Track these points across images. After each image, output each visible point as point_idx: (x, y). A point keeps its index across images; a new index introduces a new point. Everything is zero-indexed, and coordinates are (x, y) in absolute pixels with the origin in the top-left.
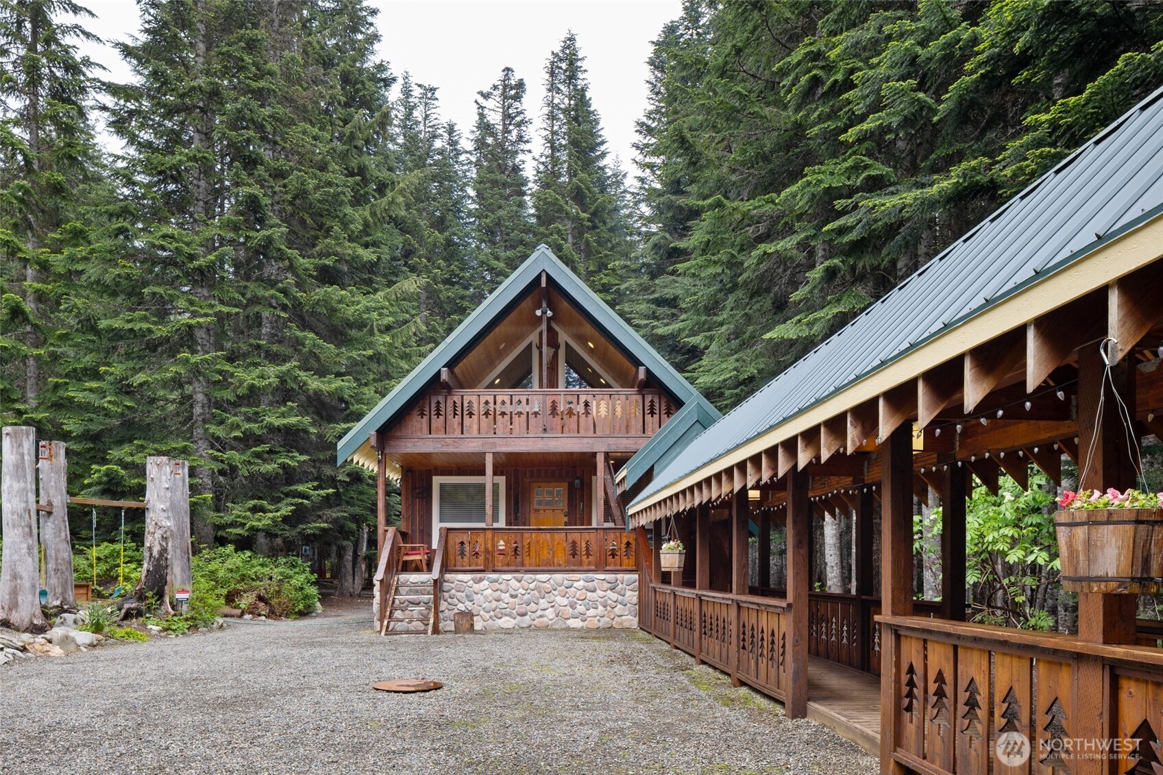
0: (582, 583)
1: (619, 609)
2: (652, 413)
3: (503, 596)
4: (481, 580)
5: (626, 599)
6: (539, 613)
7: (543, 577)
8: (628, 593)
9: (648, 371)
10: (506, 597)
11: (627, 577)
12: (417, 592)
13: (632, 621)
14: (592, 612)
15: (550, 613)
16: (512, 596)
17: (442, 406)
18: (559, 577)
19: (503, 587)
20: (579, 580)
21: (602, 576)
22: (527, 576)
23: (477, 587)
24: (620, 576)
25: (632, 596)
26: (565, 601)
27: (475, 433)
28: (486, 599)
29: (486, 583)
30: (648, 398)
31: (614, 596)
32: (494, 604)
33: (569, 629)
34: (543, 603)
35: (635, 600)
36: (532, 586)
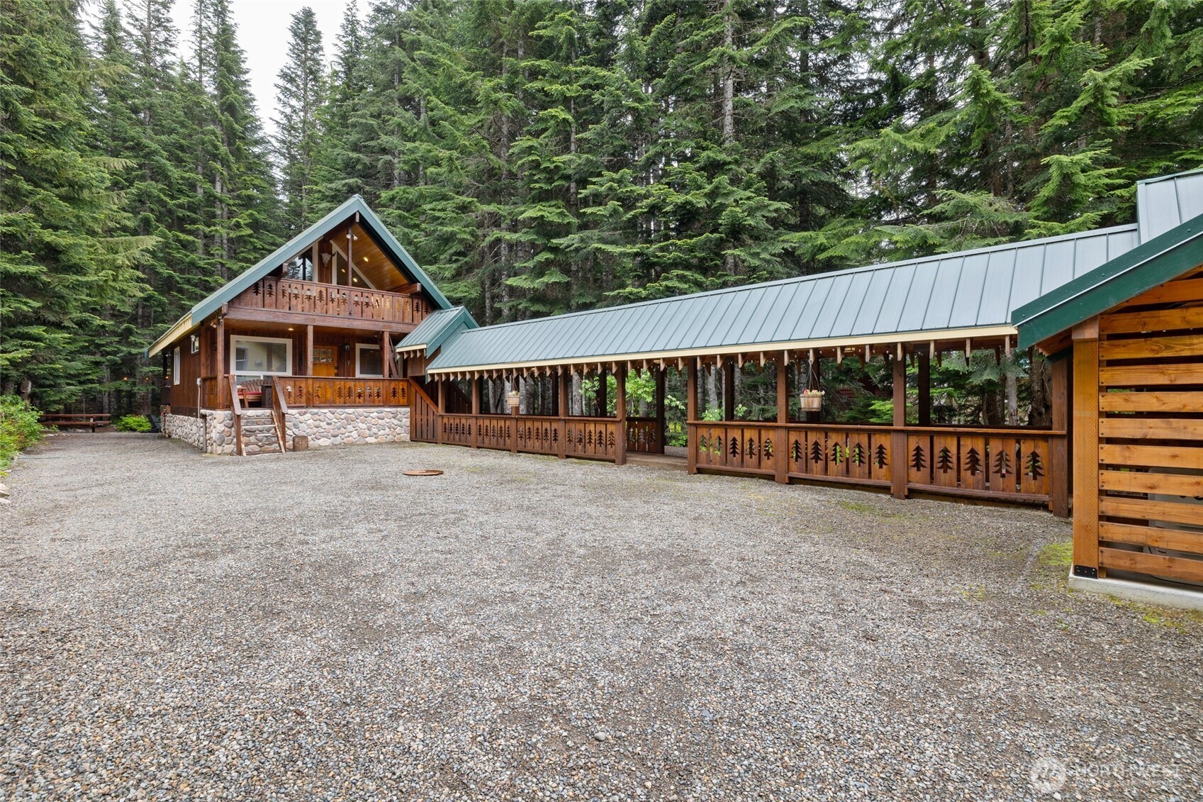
0: (375, 414)
1: (398, 429)
2: (418, 311)
3: (322, 424)
4: (305, 413)
5: (403, 423)
6: (347, 434)
7: (350, 410)
8: (404, 420)
9: (422, 286)
10: (323, 424)
11: (403, 410)
12: (253, 423)
13: (407, 437)
14: (382, 432)
15: (355, 434)
16: (328, 424)
17: (274, 288)
18: (361, 410)
19: (322, 418)
20: (374, 412)
21: (389, 410)
22: (339, 410)
23: (302, 418)
24: (399, 409)
25: (406, 422)
26: (364, 426)
27: (300, 311)
28: (309, 426)
29: (308, 415)
30: (415, 301)
31: (396, 422)
32: (315, 430)
33: (367, 444)
34: (350, 428)
35: (408, 424)
36: (342, 417)
